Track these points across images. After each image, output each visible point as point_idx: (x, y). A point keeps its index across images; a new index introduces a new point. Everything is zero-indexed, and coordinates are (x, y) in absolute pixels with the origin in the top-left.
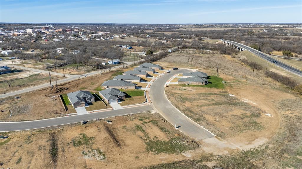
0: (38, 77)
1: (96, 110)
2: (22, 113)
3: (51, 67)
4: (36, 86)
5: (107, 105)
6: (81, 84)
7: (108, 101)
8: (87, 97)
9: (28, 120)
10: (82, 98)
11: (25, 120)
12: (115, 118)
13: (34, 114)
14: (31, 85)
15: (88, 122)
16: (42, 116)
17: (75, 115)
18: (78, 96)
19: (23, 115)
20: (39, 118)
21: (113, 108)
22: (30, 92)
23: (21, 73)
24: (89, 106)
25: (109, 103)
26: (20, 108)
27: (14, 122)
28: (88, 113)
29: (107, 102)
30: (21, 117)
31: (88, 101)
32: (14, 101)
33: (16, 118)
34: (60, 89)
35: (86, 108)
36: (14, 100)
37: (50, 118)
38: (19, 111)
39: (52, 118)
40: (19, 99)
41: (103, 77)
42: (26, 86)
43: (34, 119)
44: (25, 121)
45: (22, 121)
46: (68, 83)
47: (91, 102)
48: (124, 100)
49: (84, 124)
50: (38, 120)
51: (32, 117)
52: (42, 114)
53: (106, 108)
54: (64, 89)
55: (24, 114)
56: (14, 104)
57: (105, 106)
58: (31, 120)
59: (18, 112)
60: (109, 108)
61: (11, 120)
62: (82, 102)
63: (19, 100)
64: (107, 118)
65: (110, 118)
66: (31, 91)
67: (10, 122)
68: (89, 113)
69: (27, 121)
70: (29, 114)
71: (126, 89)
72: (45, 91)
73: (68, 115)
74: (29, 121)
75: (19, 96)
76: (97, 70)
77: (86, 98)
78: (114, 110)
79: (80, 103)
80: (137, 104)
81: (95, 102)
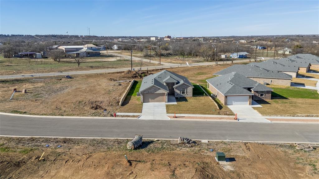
1: (189, 113)
3: (151, 55)
5: (221, 107)
6: (180, 72)
7: (226, 97)
8: (177, 83)
10: (165, 84)
12: (244, 147)
15: (152, 145)
17: (134, 116)
18: (158, 80)
21: (238, 117)
22: (96, 73)
23: (111, 57)
24: (175, 103)
25: (226, 104)
28: (167, 117)
29: (222, 101)
31: (178, 92)
34: (142, 74)
35: (167, 106)
36: (61, 80)
37: (74, 115)
41: (221, 68)
42: (100, 68)
43: (37, 113)
47: (185, 95)
48: (267, 103)
49: (135, 149)
53: (219, 114)
56: (53, 84)
57: (216, 110)
59: (37, 95)
60: (227, 114)
62: (162, 91)
64: (217, 143)
65: (229, 144)
68: (169, 119)
70: (43, 101)
71: (267, 84)
73: (116, 115)
76: (211, 61)
77: (173, 84)
78: (240, 121)
79: (157, 92)
80: (313, 116)
81: (193, 96)
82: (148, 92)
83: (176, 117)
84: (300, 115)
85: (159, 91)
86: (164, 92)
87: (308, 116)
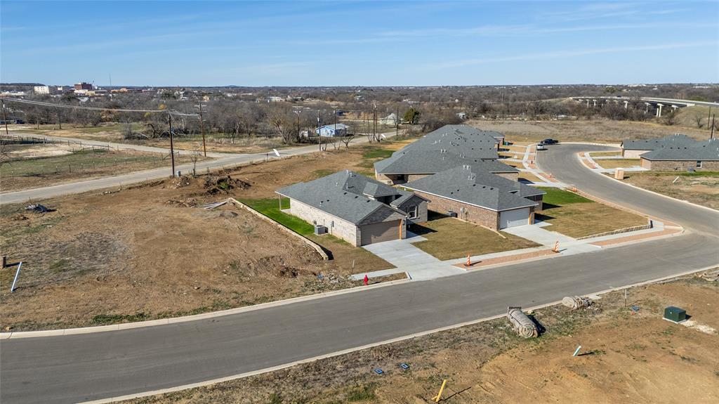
0: (102, 156)
2: (82, 273)
3: (139, 136)
4: (111, 178)
7: (499, 214)
8: (396, 197)
9: (141, 317)
11: (118, 312)
13: (162, 274)
14: (89, 174)
16: (213, 286)
17: (395, 277)
19: (95, 285)
20: (208, 303)
22: (91, 192)
23: (37, 146)
24: (421, 238)
25: (499, 227)
26: (64, 249)
27: (40, 327)
28: (455, 268)
29: (487, 222)
30: (83, 294)
32: (25, 222)
33: (50, 303)
34: (218, 183)
36: (25, 218)
37: (273, 299)
38: (63, 263)
39: (283, 296)
40: (47, 216)
42: (70, 177)
43: (175, 310)
44: (118, 319)
45: (100, 320)
46: (235, 170)
47: (414, 220)
49: (539, 335)
50: (204, 310)
51: (155, 293)
52: (207, 274)
53: (518, 246)
54: (234, 185)
55: (105, 280)
56: (27, 232)
58: (159, 317)
59: (60, 267)
60: (530, 246)
61: (21, 319)
62: (396, 215)
63: (45, 217)
66: (96, 191)
67: (13, 329)
68: (465, 270)
69: (131, 319)
70: (129, 280)
72: (160, 189)
73: (366, 279)
74: (149, 317)
75: (45, 204)
78: (565, 253)
79: (388, 219)
80: (632, 230)
81: (428, 220)
82: (371, 221)
83: (471, 265)
84: (618, 230)
85: (392, 215)
86: (400, 218)
87: (627, 231)
